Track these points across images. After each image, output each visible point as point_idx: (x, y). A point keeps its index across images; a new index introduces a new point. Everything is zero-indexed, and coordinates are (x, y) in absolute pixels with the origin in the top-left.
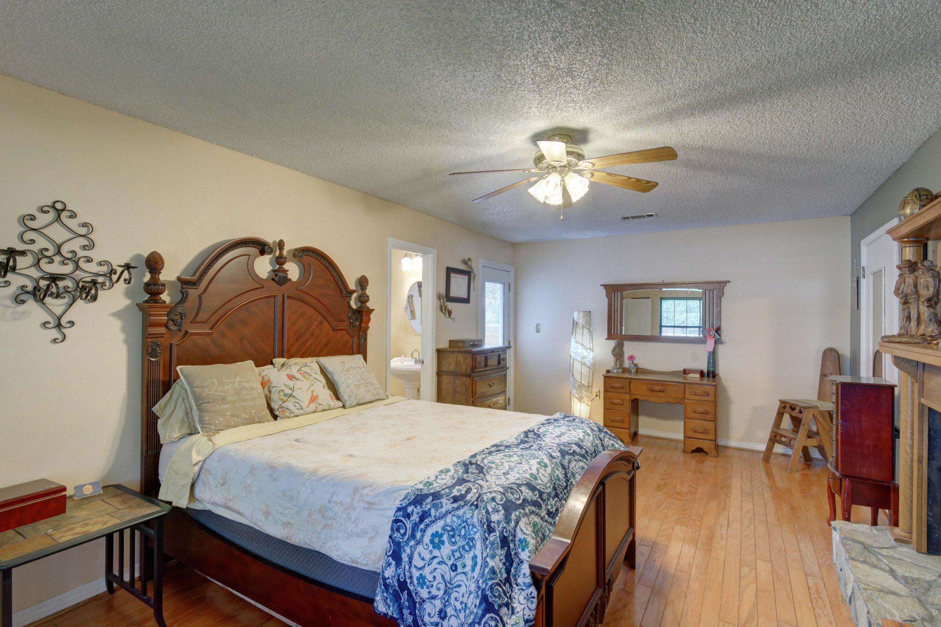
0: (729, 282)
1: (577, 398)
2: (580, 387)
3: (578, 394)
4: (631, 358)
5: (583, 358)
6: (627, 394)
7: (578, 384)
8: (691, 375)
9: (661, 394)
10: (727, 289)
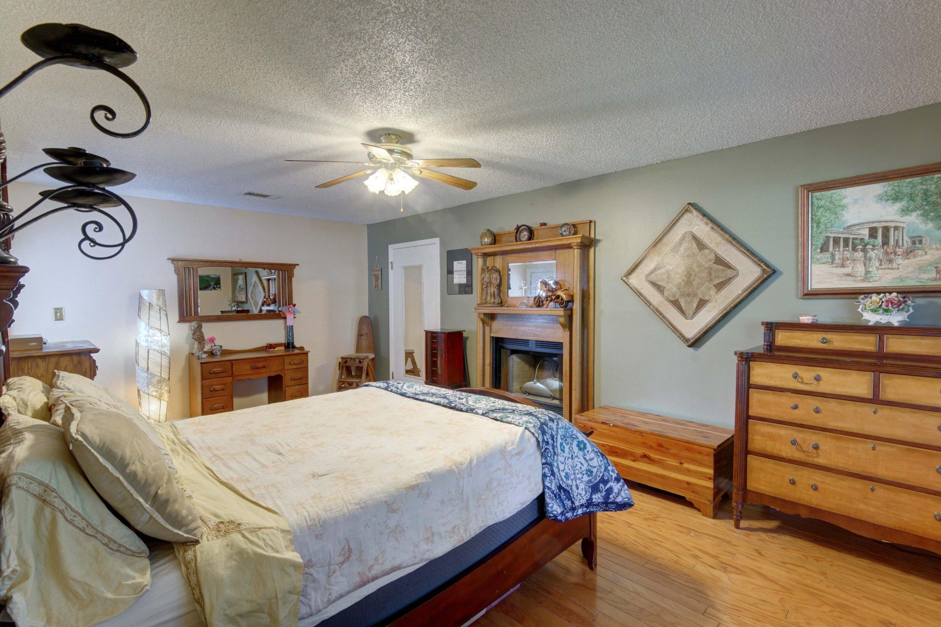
0: (298, 265)
1: (155, 397)
2: (159, 382)
3: (157, 391)
4: (212, 340)
5: (163, 347)
6: (230, 376)
7: (157, 379)
8: (277, 349)
9: (264, 370)
10: (296, 271)
